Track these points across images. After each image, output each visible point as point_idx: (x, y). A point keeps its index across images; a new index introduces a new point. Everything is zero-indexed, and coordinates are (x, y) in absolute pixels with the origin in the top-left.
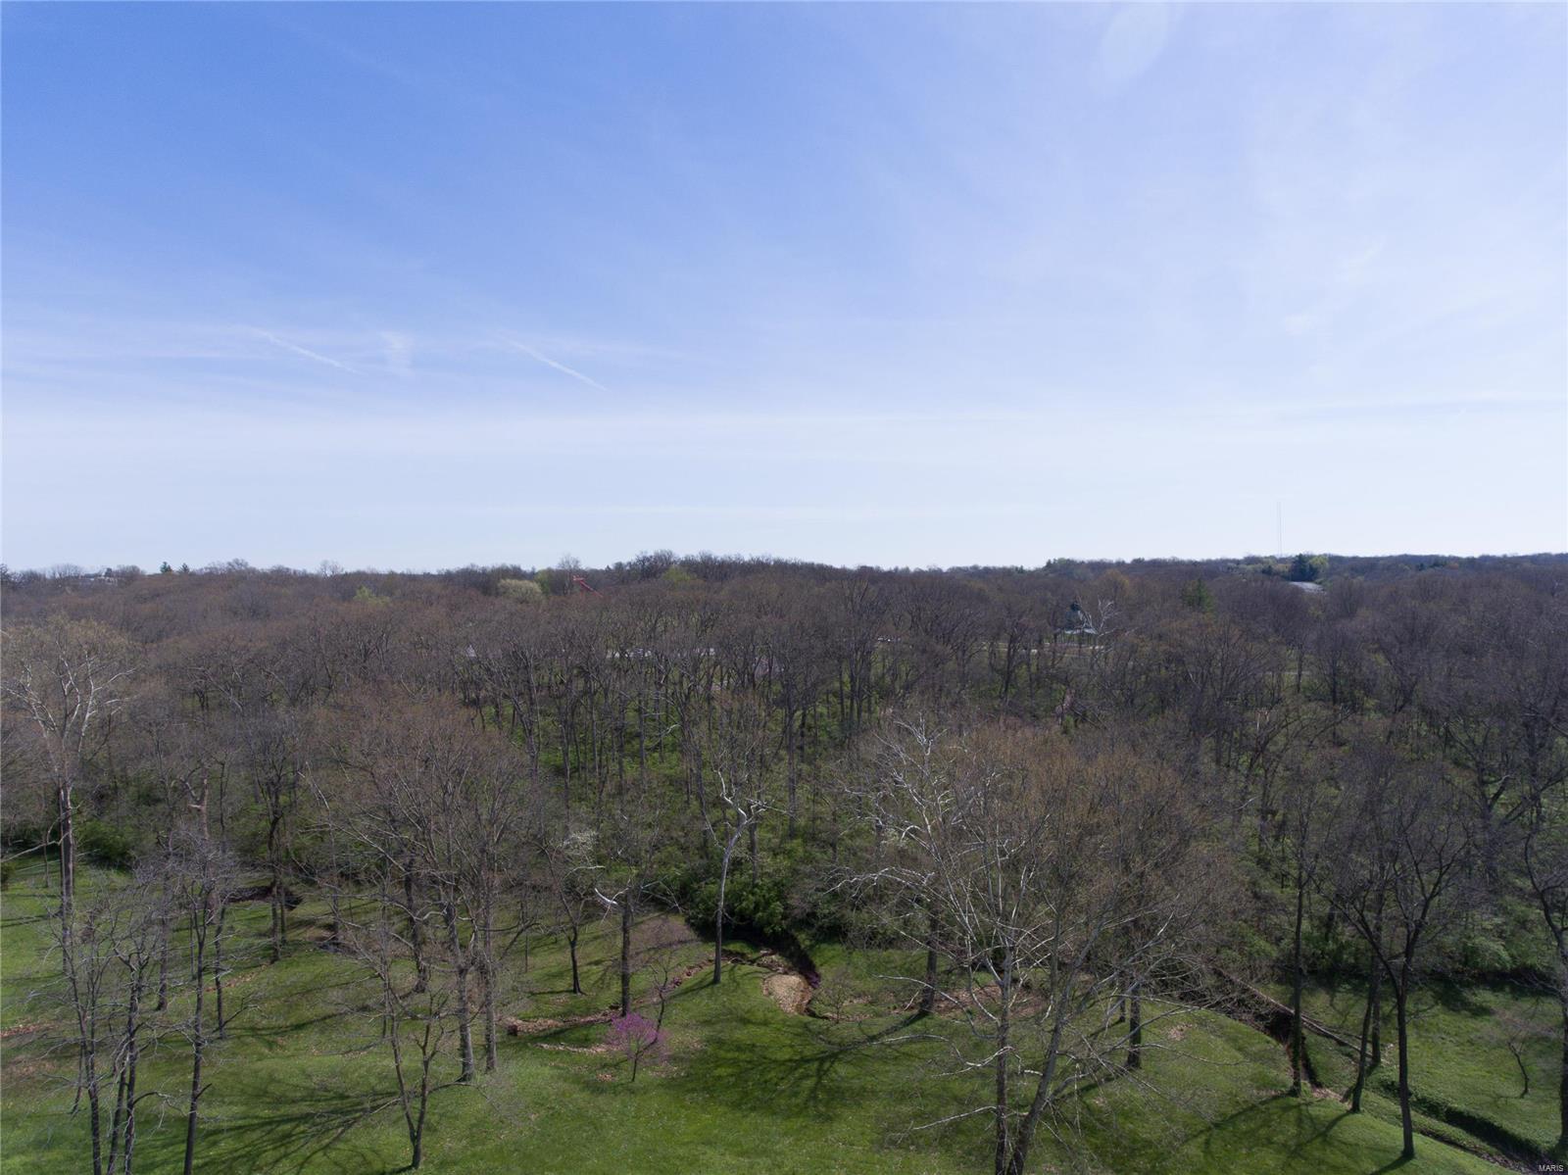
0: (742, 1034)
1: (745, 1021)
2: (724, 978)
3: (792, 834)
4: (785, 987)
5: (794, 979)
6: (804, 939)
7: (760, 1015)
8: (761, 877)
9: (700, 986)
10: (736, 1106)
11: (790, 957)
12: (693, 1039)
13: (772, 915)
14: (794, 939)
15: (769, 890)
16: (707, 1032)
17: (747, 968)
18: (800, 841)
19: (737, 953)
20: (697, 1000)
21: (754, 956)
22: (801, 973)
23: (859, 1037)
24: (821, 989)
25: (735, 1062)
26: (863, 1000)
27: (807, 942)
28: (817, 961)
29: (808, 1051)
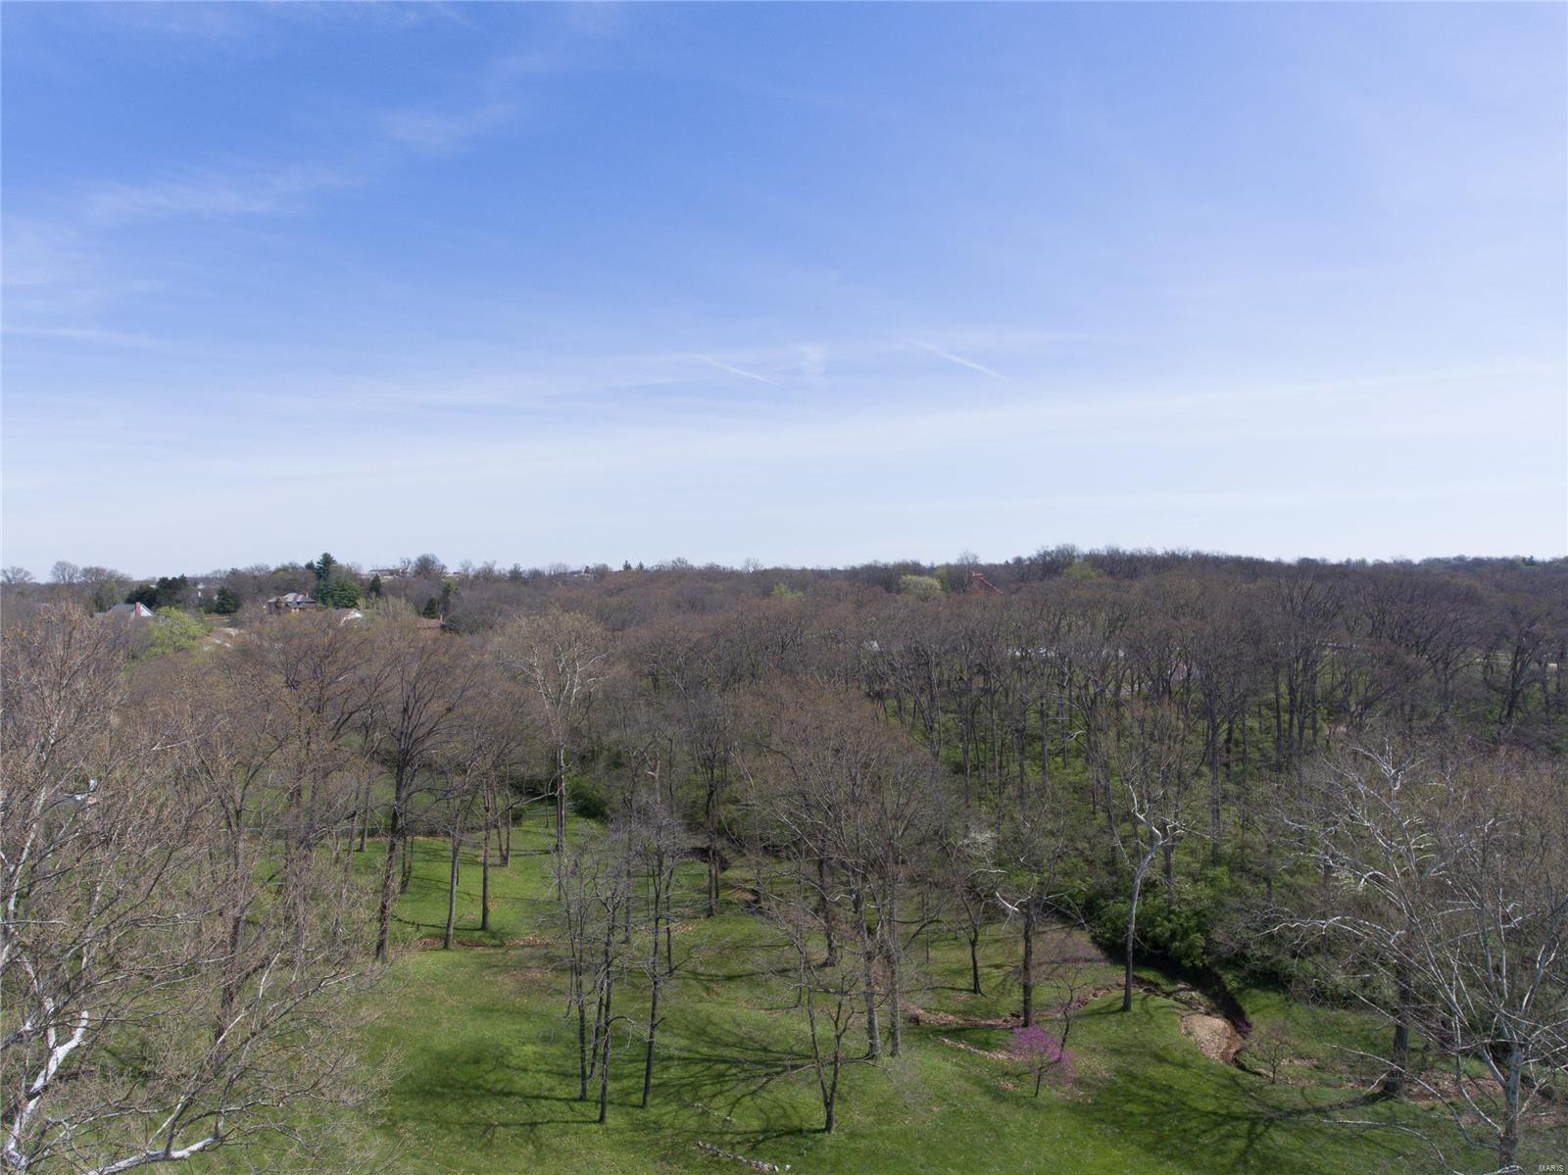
0: (1157, 1072)
1: (1160, 1059)
2: (1135, 1006)
3: (1216, 860)
4: (1208, 1030)
5: (1219, 1023)
6: (1230, 980)
7: (1177, 1055)
8: (1178, 904)
9: (1108, 1011)
10: (1150, 1149)
11: (1213, 997)
12: (1101, 1066)
13: (1191, 946)
14: (1218, 978)
15: (1188, 919)
16: (1116, 1061)
17: (1161, 1001)
18: (1225, 868)
19: (1150, 983)
20: (1104, 1025)
21: (1170, 988)
22: (1227, 1017)
23: (1301, 1105)
24: (1253, 1041)
25: (1149, 1101)
26: (1307, 1063)
27: (1235, 984)
28: (1247, 1008)
29: (1236, 1108)
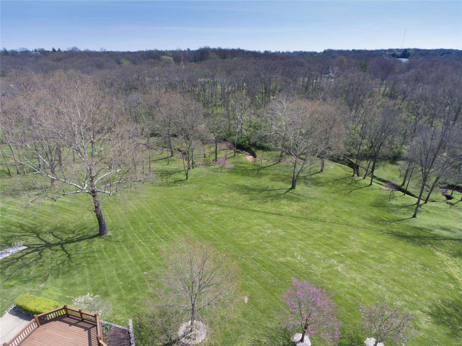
0: (242, 165)
1: (241, 163)
2: (236, 156)
3: (250, 126)
4: (249, 158)
6: (253, 149)
7: (245, 162)
8: (243, 136)
9: (231, 157)
10: (242, 175)
11: (250, 152)
12: (232, 166)
13: (246, 144)
14: (251, 149)
15: (245, 139)
16: (234, 165)
17: (240, 154)
18: (252, 128)
19: (238, 152)
20: (231, 159)
21: (242, 152)
22: (252, 156)
23: (266, 166)
24: (258, 159)
25: (240, 169)
26: (266, 161)
27: (254, 150)
28: (256, 154)
29: (255, 168)
